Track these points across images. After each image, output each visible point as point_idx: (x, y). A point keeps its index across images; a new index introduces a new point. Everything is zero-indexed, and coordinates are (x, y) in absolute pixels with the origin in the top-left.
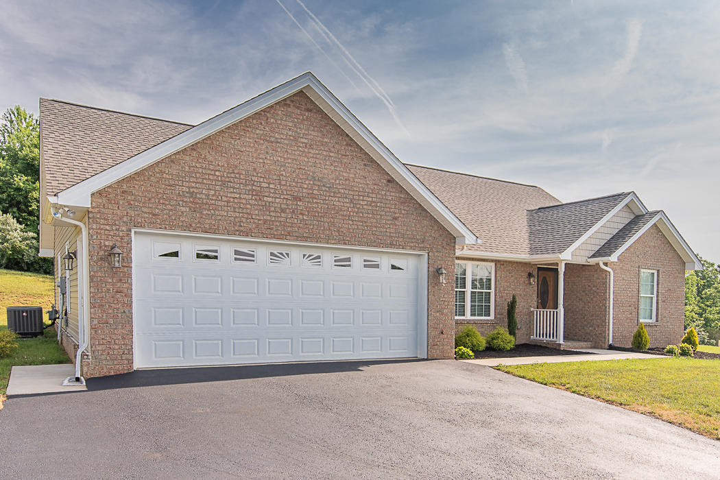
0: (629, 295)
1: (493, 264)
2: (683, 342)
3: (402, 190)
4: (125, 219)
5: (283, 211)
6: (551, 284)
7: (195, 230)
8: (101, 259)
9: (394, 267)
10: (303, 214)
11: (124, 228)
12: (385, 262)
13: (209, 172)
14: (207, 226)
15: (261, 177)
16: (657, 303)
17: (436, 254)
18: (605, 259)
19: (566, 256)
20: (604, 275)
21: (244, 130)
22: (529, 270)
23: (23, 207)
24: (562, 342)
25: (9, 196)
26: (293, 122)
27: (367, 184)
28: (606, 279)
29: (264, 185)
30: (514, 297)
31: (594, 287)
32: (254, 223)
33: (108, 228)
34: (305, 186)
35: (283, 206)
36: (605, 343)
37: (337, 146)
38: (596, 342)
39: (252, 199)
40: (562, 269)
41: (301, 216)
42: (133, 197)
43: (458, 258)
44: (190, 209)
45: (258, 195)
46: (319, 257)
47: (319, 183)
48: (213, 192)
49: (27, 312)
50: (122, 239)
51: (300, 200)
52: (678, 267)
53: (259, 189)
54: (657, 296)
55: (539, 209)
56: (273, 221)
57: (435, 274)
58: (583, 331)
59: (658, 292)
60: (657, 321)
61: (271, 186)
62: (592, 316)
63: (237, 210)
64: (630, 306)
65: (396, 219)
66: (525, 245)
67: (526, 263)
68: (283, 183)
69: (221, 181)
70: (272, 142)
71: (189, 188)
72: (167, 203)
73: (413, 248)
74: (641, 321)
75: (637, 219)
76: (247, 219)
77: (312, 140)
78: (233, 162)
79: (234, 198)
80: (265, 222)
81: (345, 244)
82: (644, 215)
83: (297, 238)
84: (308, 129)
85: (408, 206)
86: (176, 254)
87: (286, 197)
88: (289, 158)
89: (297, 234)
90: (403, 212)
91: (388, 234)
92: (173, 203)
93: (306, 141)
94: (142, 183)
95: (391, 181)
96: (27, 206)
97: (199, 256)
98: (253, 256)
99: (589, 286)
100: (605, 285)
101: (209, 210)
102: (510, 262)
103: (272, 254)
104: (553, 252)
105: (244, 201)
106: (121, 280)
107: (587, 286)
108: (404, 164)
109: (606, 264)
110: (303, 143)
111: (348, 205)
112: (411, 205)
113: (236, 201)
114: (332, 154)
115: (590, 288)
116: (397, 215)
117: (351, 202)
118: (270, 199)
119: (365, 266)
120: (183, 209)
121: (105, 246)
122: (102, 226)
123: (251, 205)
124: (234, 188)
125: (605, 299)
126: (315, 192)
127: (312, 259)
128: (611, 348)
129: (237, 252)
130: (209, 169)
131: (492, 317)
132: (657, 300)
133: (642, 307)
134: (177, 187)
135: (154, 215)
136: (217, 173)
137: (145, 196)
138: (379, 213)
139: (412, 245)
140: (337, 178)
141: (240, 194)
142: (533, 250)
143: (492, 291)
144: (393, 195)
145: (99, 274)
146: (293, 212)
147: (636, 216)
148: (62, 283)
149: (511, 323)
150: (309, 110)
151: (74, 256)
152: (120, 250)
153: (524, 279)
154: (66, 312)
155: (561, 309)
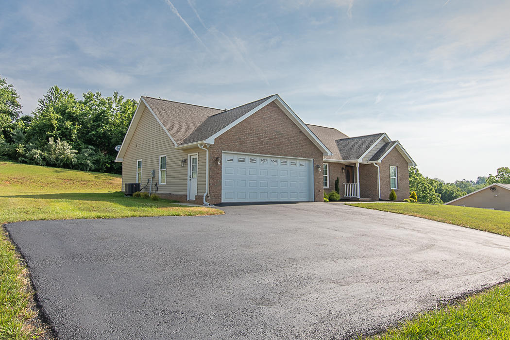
0: (386, 177)
1: (328, 164)
2: (411, 197)
3: (305, 135)
4: (220, 148)
5: (267, 144)
6: (351, 172)
7: (240, 152)
8: (213, 162)
9: (301, 165)
11: (220, 151)
12: (298, 162)
13: (245, 130)
14: (244, 150)
15: (260, 132)
16: (398, 181)
17: (316, 160)
18: (376, 162)
19: (360, 160)
20: (375, 168)
21: (255, 115)
22: (342, 166)
23: (69, 137)
24: (359, 197)
25: (62, 132)
26: (269, 111)
27: (293, 133)
28: (376, 170)
29: (261, 135)
30: (338, 178)
31: (371, 174)
32: (258, 148)
33: (216, 151)
34: (274, 135)
35: (267, 142)
36: (377, 199)
37: (283, 119)
38: (374, 198)
39: (257, 140)
40: (358, 166)
41: (272, 146)
42: (223, 140)
43: (324, 162)
44: (239, 144)
45: (259, 138)
46: (276, 161)
47: (278, 133)
48: (246, 138)
49: (135, 185)
50: (220, 155)
51: (272, 140)
52: (406, 165)
53: (259, 136)
54: (398, 178)
55: (340, 140)
56: (263, 148)
57: (316, 167)
58: (366, 193)
59: (397, 176)
60: (398, 189)
61: (263, 135)
62: (371, 186)
63: (253, 144)
64: (387, 182)
66: (340, 156)
67: (341, 164)
68: (267, 134)
69: (248, 134)
70: (263, 119)
71: (239, 136)
72: (232, 142)
73: (309, 157)
74: (391, 188)
75: (387, 144)
76: (256, 147)
77: (276, 118)
78: (252, 127)
79: (252, 140)
80: (261, 148)
82: (390, 143)
83: (271, 154)
84: (274, 114)
86: (232, 160)
87: (268, 139)
88: (268, 125)
90: (305, 144)
91: (300, 152)
92: (234, 142)
93: (274, 118)
94: (225, 135)
95: (301, 132)
96: (71, 137)
97: (239, 161)
98: (255, 161)
99: (368, 173)
100: (376, 173)
101: (245, 144)
102: (335, 163)
103: (261, 160)
104: (354, 158)
105: (255, 141)
106: (219, 169)
108: (305, 124)
109: (376, 164)
112: (308, 141)
114: (282, 123)
116: (303, 145)
117: (288, 140)
118: (263, 140)
119: (291, 164)
120: (237, 144)
121: (215, 157)
122: (214, 150)
123: (257, 142)
124: (252, 136)
125: (377, 179)
126: (277, 137)
127: (274, 162)
128: (380, 200)
129: (250, 159)
131: (328, 187)
133: (391, 182)
134: (235, 136)
135: (229, 146)
136: (247, 131)
137: (226, 139)
138: (297, 144)
140: (284, 131)
141: (254, 138)
142: (344, 158)
143: (328, 175)
144: (301, 137)
145: (213, 167)
146: (270, 144)
147: (387, 143)
148: (154, 173)
149: (337, 190)
150: (275, 107)
151: (185, 161)
152: (220, 159)
153: (340, 170)
154: (156, 185)
155: (358, 183)
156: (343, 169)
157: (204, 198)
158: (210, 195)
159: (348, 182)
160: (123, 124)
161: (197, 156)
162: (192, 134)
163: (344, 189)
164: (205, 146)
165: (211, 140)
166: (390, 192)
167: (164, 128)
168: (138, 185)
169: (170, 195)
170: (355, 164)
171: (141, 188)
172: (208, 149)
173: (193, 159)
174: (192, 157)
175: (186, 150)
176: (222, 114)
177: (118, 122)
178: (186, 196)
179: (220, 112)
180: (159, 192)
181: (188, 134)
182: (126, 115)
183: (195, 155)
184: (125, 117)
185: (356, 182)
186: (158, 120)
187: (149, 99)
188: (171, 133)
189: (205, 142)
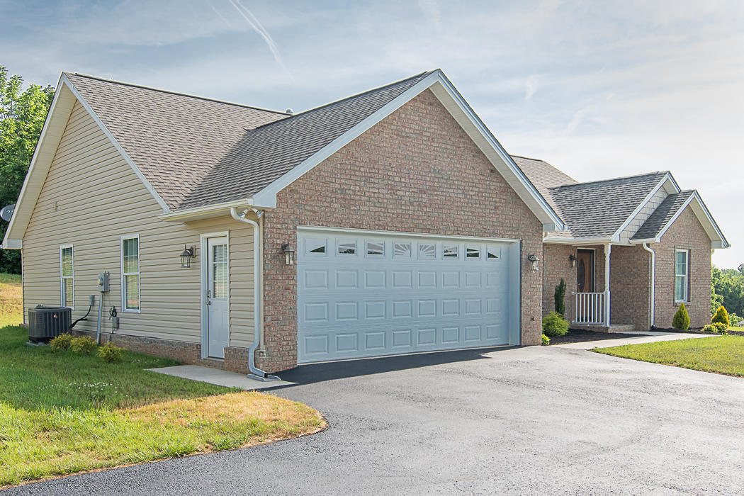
0: (667, 275)
2: (715, 321)
3: (502, 179)
4: (292, 217)
5: (411, 204)
6: (587, 266)
7: (345, 226)
8: (274, 256)
9: (490, 255)
10: (426, 207)
11: (291, 227)
12: (484, 251)
13: (356, 168)
14: (354, 222)
15: (395, 171)
16: (689, 283)
17: (528, 242)
18: (648, 240)
19: (614, 238)
20: (645, 257)
21: (382, 126)
22: (570, 252)
24: (609, 325)
26: (419, 116)
27: (475, 175)
28: (648, 260)
29: (397, 179)
30: (561, 281)
31: (634, 268)
32: (390, 216)
33: (279, 226)
34: (428, 179)
35: (412, 199)
36: (647, 325)
37: (452, 139)
38: (637, 325)
39: (388, 194)
40: (608, 252)
41: (425, 209)
42: (298, 195)
44: (341, 205)
45: (392, 189)
46: (432, 248)
47: (439, 176)
48: (358, 188)
49: (57, 315)
50: (290, 237)
51: (425, 193)
52: (706, 246)
53: (393, 183)
54: (689, 276)
55: (562, 187)
56: (404, 214)
57: (526, 261)
58: (622, 313)
59: (689, 271)
60: (689, 301)
61: (403, 180)
62: (633, 297)
63: (376, 204)
64: (667, 287)
65: (497, 208)
67: (567, 246)
68: (411, 176)
69: (365, 177)
70: (403, 137)
71: (340, 184)
72: (324, 200)
73: (509, 236)
74: (676, 301)
75: (671, 199)
76: (384, 213)
77: (434, 133)
78: (374, 157)
79: (374, 193)
80: (398, 215)
81: (458, 234)
82: (677, 195)
83: (422, 230)
84: (430, 123)
85: (507, 195)
86: (322, 250)
87: (414, 190)
88: (416, 152)
89: (422, 227)
90: (503, 201)
91: (491, 223)
92: (329, 199)
93: (428, 134)
94: (305, 181)
95: (493, 171)
97: (341, 251)
98: (381, 249)
99: (629, 268)
100: (647, 266)
101: (355, 205)
102: (555, 245)
103: (397, 246)
104: (600, 233)
105: (382, 196)
106: (288, 277)
107: (626, 268)
108: (509, 156)
109: (649, 245)
110: (426, 136)
111: (460, 196)
112: (509, 194)
113: (376, 196)
114: (449, 147)
115: (629, 270)
116: (498, 204)
117: (463, 193)
118: (401, 193)
119: (468, 255)
120: (336, 205)
121: (277, 244)
122: (275, 225)
123: (387, 199)
124: (374, 183)
125: (647, 281)
126: (436, 184)
127: (427, 251)
128: (653, 329)
129: (370, 246)
130: (356, 165)
132: (689, 280)
133: (676, 288)
134: (332, 184)
135: (314, 212)
136: (362, 169)
137: (307, 194)
138: (484, 202)
139: (509, 233)
140: (453, 170)
141: (379, 188)
142: (576, 232)
144: (494, 185)
145: (272, 272)
146: (419, 204)
147: (670, 196)
148: (106, 281)
149: (559, 308)
150: (431, 104)
151: (191, 253)
152: (291, 249)
153: (567, 262)
154: (114, 313)
155: (607, 292)
156: (571, 258)
157: (251, 355)
158: (267, 349)
159: (581, 289)
160: (23, 147)
161: (225, 241)
162: (209, 177)
163: (572, 305)
164: (251, 214)
165: (266, 198)
166: (674, 313)
167: (129, 160)
168: (65, 314)
169: (152, 341)
170: (602, 247)
171: (74, 318)
172: (258, 221)
173: (215, 247)
174: (212, 243)
175: (195, 223)
176: (281, 126)
177: (10, 142)
178: (199, 347)
179: (275, 118)
180: (120, 332)
181: (196, 177)
182: (30, 125)
183: (220, 238)
184: (28, 131)
185: (603, 290)
186: (111, 137)
187: (84, 80)
188: (151, 175)
189: (250, 201)
